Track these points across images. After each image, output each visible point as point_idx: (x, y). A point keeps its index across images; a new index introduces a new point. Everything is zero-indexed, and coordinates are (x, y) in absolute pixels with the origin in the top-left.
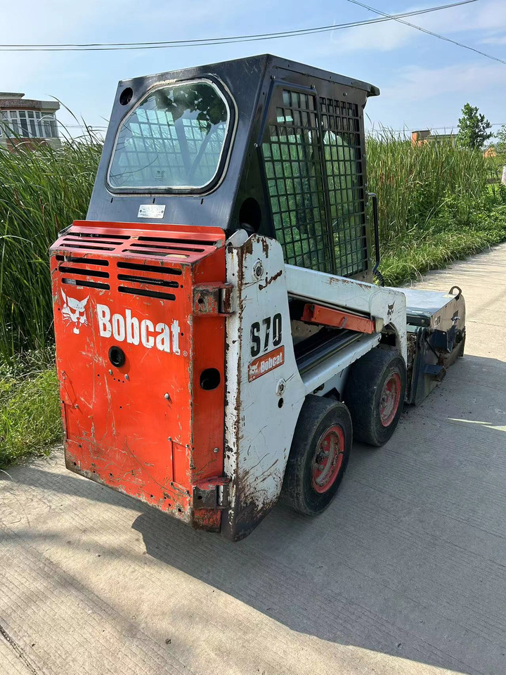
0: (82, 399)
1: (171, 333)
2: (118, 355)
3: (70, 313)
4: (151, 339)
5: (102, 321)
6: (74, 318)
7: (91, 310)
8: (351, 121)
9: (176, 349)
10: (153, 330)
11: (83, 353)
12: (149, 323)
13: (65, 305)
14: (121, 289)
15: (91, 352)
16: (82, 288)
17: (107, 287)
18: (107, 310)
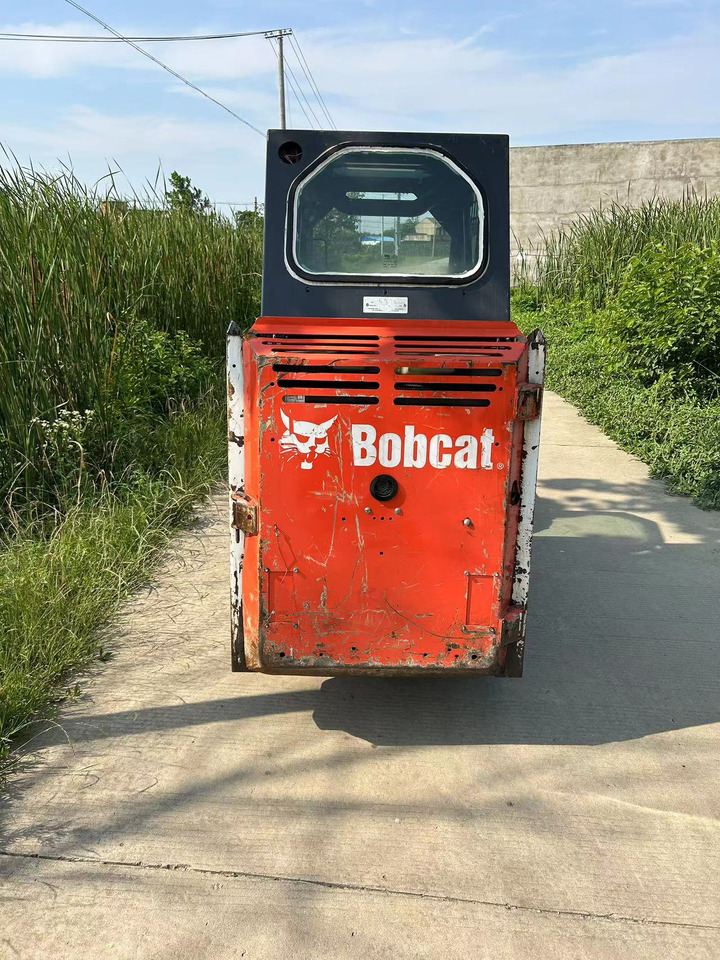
0: (308, 558)
1: (480, 446)
2: (385, 486)
3: (296, 441)
4: (447, 458)
5: (357, 445)
6: (304, 448)
7: (340, 434)
9: (486, 462)
10: (450, 446)
11: (317, 493)
13: (287, 433)
14: (398, 402)
15: (333, 490)
16: (325, 405)
17: (374, 401)
18: (371, 431)
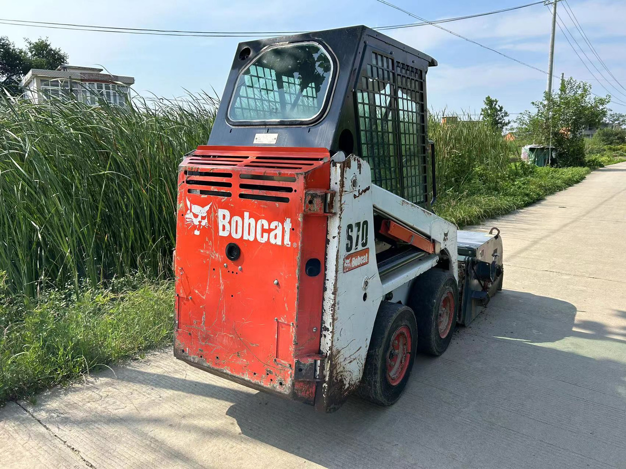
0: (197, 292)
1: (283, 228)
2: (234, 250)
3: (193, 217)
4: (266, 235)
5: (221, 222)
6: (196, 222)
7: (213, 214)
8: (417, 83)
9: (287, 241)
10: (267, 228)
11: (202, 251)
12: (265, 223)
13: (189, 211)
14: (241, 196)
15: (209, 250)
16: (206, 196)
17: (229, 195)
18: (227, 213)
